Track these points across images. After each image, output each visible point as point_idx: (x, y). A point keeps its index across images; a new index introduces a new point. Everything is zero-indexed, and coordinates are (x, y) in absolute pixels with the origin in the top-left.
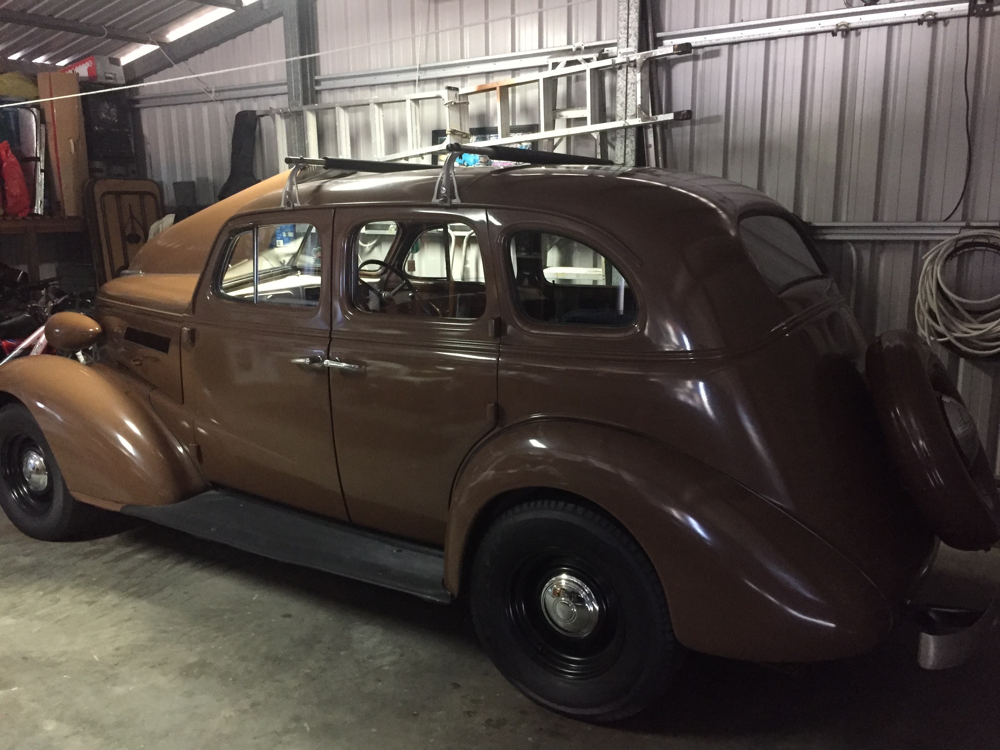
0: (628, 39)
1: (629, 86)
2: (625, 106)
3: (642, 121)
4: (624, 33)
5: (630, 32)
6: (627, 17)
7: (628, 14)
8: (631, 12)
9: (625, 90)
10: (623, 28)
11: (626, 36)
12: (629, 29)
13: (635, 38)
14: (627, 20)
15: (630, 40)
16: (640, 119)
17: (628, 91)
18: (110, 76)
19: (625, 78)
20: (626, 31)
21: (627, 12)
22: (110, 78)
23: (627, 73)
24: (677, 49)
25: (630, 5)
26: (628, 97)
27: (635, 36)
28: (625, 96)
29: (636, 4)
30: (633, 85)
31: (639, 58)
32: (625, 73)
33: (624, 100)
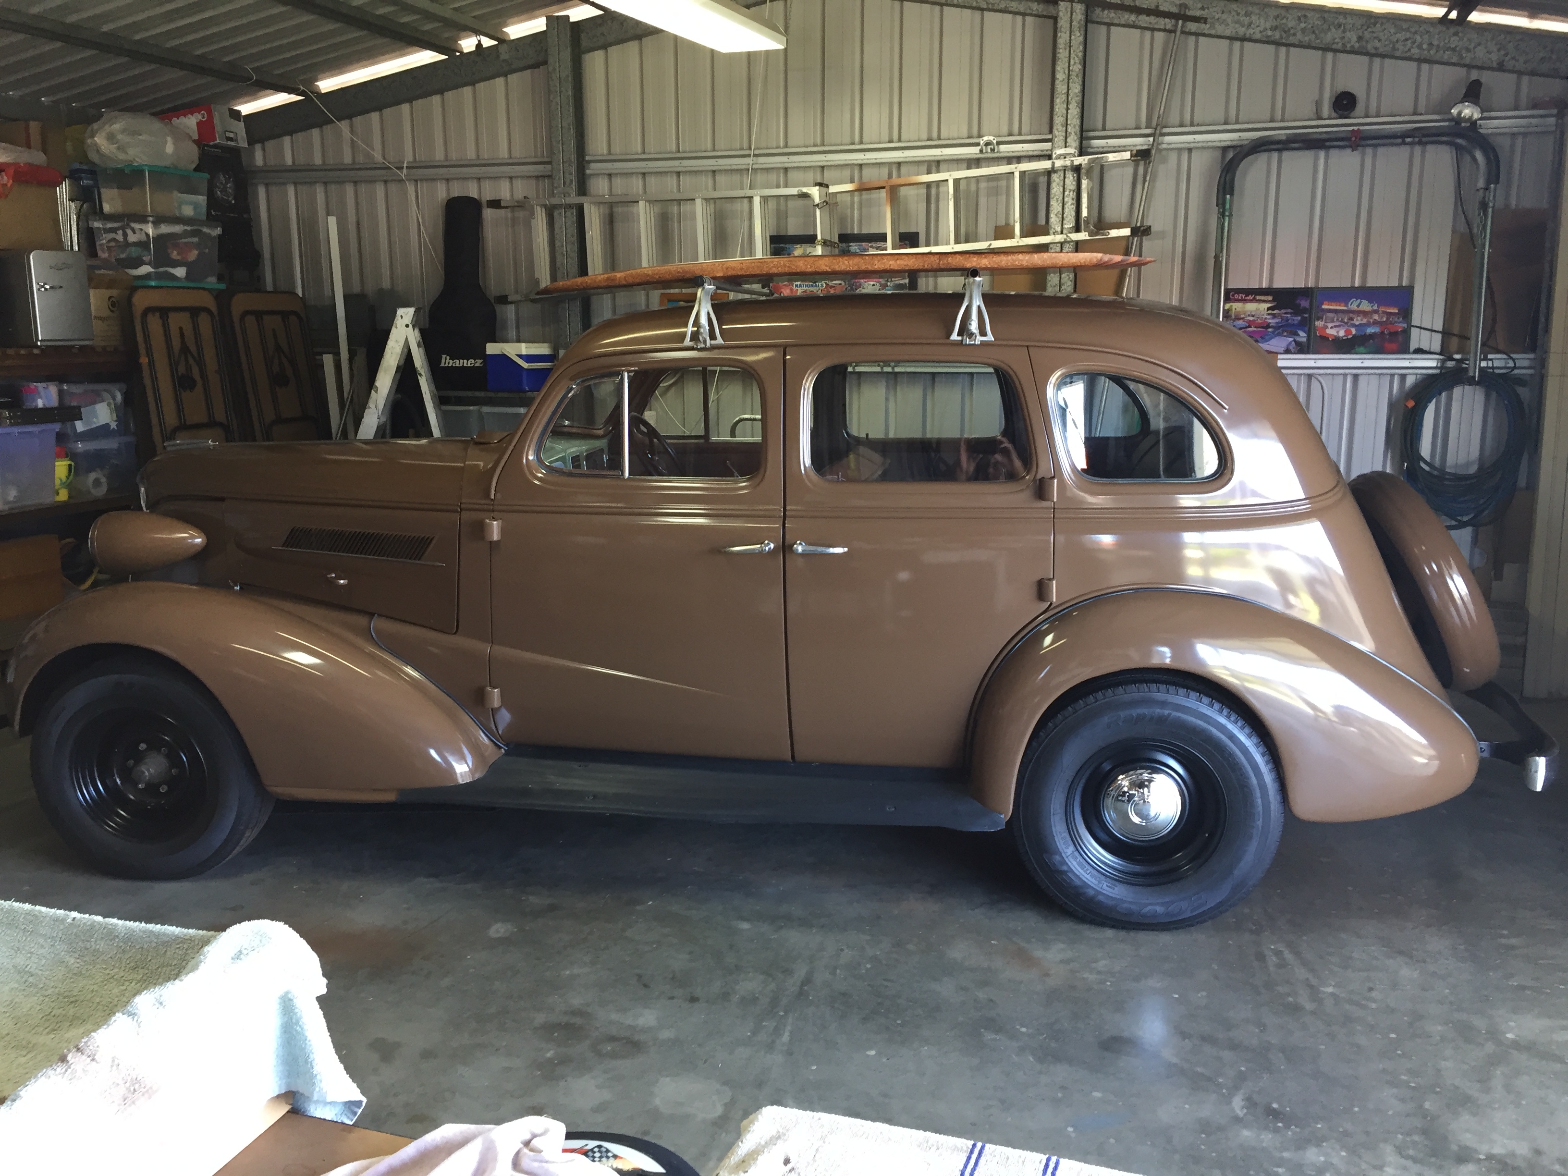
0: (1066, 138)
1: (1066, 193)
2: (1060, 216)
3: (1089, 236)
4: (1062, 131)
5: (1069, 130)
6: (1065, 112)
7: (1067, 109)
8: (1070, 106)
9: (1061, 198)
10: (1059, 124)
11: (1064, 134)
12: (1068, 126)
13: (1076, 138)
14: (1065, 116)
15: (1068, 140)
16: (1087, 233)
17: (1066, 199)
18: (231, 135)
19: (1062, 183)
20: (1064, 128)
21: (1065, 106)
22: (231, 139)
23: (1065, 178)
24: (1136, 155)
25: (1070, 99)
26: (1066, 206)
27: (1076, 134)
28: (1061, 204)
29: (1077, 99)
30: (1072, 192)
31: (1086, 162)
32: (1062, 178)
33: (1060, 209)
